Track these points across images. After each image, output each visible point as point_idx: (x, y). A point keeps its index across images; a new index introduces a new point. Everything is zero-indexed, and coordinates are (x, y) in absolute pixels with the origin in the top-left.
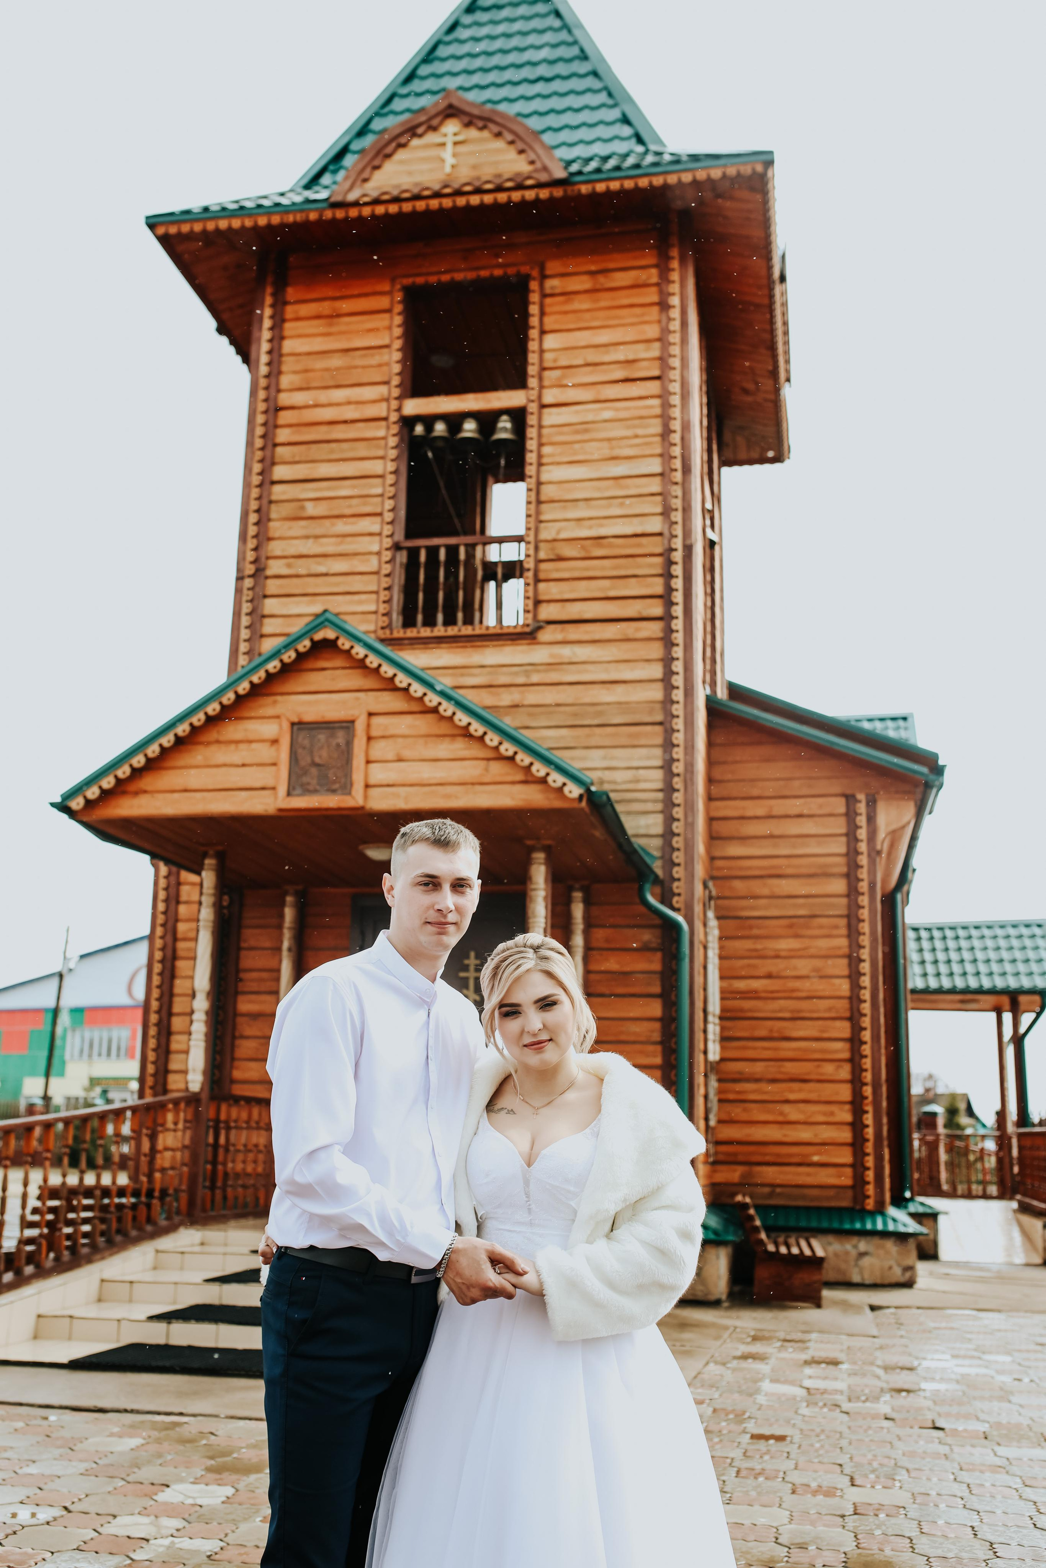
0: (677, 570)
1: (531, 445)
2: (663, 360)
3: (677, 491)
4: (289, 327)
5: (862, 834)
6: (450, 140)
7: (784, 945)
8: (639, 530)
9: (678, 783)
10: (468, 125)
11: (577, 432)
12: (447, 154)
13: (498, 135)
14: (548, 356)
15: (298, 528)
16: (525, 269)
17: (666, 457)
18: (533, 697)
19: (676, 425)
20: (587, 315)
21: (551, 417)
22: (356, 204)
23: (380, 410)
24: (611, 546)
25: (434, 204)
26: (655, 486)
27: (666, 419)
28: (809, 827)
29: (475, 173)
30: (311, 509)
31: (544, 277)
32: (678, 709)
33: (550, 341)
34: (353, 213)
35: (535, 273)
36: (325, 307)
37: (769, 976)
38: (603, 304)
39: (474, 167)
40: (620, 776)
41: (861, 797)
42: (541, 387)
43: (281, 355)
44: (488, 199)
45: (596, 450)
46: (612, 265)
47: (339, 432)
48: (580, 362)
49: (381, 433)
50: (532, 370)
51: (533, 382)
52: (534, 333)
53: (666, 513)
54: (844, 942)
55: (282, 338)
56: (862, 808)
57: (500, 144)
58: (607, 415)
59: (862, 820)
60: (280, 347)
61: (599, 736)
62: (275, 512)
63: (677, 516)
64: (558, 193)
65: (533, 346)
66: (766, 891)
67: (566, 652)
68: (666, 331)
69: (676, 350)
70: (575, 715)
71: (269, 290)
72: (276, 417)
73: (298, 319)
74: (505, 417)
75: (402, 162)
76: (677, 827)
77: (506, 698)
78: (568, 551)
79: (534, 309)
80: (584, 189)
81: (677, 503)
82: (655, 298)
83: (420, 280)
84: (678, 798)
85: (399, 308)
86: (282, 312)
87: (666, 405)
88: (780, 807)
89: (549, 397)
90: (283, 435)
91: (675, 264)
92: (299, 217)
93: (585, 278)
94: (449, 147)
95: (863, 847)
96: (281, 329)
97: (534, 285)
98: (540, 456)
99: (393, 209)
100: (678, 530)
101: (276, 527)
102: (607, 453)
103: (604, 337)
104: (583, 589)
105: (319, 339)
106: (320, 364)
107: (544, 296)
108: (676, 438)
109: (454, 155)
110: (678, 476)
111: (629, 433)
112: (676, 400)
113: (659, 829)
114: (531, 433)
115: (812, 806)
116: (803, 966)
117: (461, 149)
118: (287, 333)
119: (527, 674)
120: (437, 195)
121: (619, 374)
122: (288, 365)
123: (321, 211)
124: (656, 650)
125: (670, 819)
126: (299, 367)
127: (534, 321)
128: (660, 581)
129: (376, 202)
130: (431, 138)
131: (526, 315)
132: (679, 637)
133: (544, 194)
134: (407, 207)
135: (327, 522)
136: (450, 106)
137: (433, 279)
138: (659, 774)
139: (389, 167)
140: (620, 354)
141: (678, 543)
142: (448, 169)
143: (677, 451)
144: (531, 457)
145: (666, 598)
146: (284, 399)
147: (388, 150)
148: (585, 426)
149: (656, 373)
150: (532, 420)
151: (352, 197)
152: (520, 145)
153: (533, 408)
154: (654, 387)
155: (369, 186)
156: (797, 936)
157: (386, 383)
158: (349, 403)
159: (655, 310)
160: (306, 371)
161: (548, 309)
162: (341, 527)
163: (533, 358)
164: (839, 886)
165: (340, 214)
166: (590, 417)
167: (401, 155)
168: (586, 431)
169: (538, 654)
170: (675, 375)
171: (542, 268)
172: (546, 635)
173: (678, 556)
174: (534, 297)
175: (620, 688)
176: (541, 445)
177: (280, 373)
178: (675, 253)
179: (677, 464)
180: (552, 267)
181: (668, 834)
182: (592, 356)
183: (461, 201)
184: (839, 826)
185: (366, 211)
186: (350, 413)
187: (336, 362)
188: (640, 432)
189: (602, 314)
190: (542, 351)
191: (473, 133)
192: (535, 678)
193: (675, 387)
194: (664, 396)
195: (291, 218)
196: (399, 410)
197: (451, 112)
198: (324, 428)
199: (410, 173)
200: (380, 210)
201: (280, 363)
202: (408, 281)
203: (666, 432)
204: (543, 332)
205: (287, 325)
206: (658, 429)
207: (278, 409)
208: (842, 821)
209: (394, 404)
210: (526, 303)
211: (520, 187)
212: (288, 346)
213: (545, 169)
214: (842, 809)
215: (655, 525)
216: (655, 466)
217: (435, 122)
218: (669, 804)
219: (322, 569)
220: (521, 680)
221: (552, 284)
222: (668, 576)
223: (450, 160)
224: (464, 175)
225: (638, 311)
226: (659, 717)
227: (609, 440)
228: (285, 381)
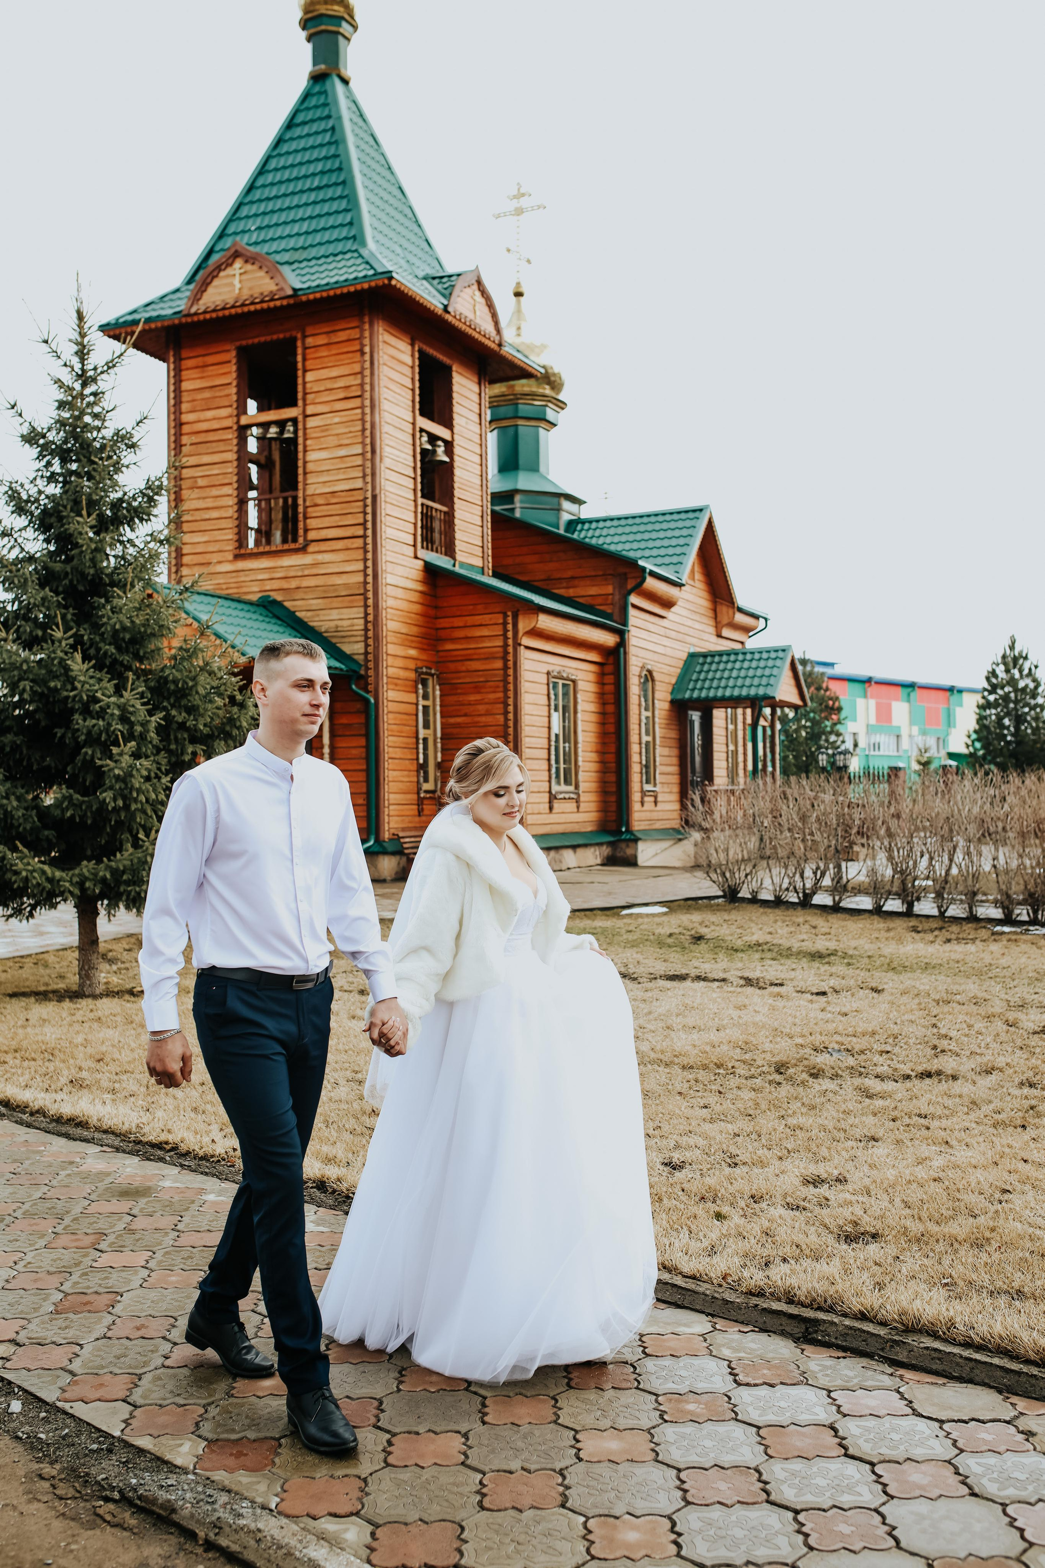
0: (369, 510)
1: (300, 440)
2: (362, 385)
3: (368, 464)
4: (185, 374)
5: (510, 634)
6: (238, 272)
7: (473, 698)
8: (352, 487)
9: (370, 626)
10: (246, 262)
11: (323, 431)
12: (236, 282)
13: (261, 267)
14: (308, 385)
15: (196, 493)
16: (294, 333)
17: (363, 444)
18: (306, 582)
19: (368, 425)
20: (326, 359)
21: (311, 423)
22: (196, 314)
23: (229, 422)
24: (339, 497)
25: (233, 311)
26: (359, 461)
27: (363, 420)
28: (485, 632)
29: (251, 293)
30: (201, 482)
31: (304, 337)
32: (370, 587)
33: (309, 377)
34: (195, 319)
35: (299, 335)
36: (199, 361)
37: (465, 715)
38: (334, 352)
39: (251, 289)
40: (345, 623)
41: (509, 613)
42: (305, 405)
43: (181, 392)
44: (258, 307)
45: (332, 441)
46: (337, 328)
47: (212, 437)
48: (322, 388)
49: (230, 436)
50: (300, 395)
51: (300, 403)
52: (300, 373)
53: (364, 476)
54: (501, 695)
55: (181, 381)
56: (510, 620)
57: (262, 273)
58: (337, 420)
59: (510, 627)
60: (180, 387)
61: (336, 602)
62: (185, 484)
63: (369, 479)
64: (292, 301)
65: (300, 381)
66: (464, 668)
67: (320, 557)
68: (363, 369)
69: (367, 380)
70: (325, 591)
71: (171, 353)
72: (181, 429)
73: (187, 369)
74: (290, 423)
75: (216, 287)
76: (370, 649)
77: (293, 584)
78: (320, 501)
79: (299, 358)
80: (304, 298)
81: (368, 471)
82: (358, 347)
83: (244, 343)
84: (370, 634)
85: (234, 361)
86: (180, 365)
87: (363, 414)
88: (470, 620)
89: (310, 410)
90: (185, 440)
91: (367, 326)
92: (170, 323)
93: (324, 336)
94: (237, 277)
95: (510, 642)
96: (180, 376)
97: (299, 344)
98: (305, 446)
99: (214, 315)
100: (369, 487)
101: (185, 494)
102: (336, 443)
103: (334, 372)
104: (327, 522)
105: (198, 381)
106: (200, 396)
107: (305, 348)
108: (368, 433)
109: (240, 282)
110: (369, 455)
111: (347, 430)
112: (368, 410)
113: (362, 651)
114: (300, 433)
115: (486, 619)
116: (482, 708)
117: (244, 277)
118: (183, 378)
119: (302, 570)
120: (233, 307)
121: (342, 395)
122: (185, 397)
123: (180, 319)
124: (359, 554)
125: (367, 646)
126: (189, 399)
127: (300, 365)
128: (362, 515)
129: (205, 312)
130: (229, 271)
131: (295, 363)
132: (370, 547)
133: (285, 302)
134: (221, 314)
135: (208, 489)
136: (236, 251)
137: (250, 342)
138: (362, 621)
139: (211, 290)
140: (341, 383)
141: (369, 494)
142: (237, 291)
143: (368, 441)
144: (300, 448)
145: (364, 524)
146: (185, 418)
147: (209, 280)
148: (325, 428)
149: (359, 393)
150: (300, 426)
151: (193, 310)
152: (271, 274)
153: (300, 418)
154: (357, 402)
155: (201, 302)
156: (479, 693)
157: (231, 406)
158: (214, 419)
159: (358, 354)
160: (194, 401)
161: (308, 357)
162: (215, 492)
163: (300, 388)
164: (499, 664)
165: (189, 320)
166: (328, 422)
167: (216, 282)
168: (327, 430)
169: (307, 559)
170: (367, 395)
171: (303, 332)
172: (312, 548)
173: (369, 502)
174: (300, 351)
175: (344, 576)
176: (305, 439)
177: (181, 402)
178: (366, 319)
179: (369, 448)
180: (309, 330)
181: (366, 653)
182: (329, 385)
183: (246, 309)
184: (499, 631)
185: (201, 317)
186: (215, 425)
187: (207, 394)
188: (352, 429)
189: (333, 358)
190: (304, 383)
191: (249, 267)
192: (306, 572)
193: (367, 403)
194: (362, 407)
195: (166, 324)
196: (238, 422)
197: (236, 255)
198: (203, 435)
199: (220, 294)
200: (208, 316)
201: (180, 397)
202: (238, 344)
203: (364, 430)
204: (305, 371)
205: (184, 373)
206: (360, 428)
207: (181, 424)
208: (501, 627)
209: (235, 419)
210: (295, 355)
211: (272, 300)
212: (185, 386)
213: (282, 289)
214: (501, 621)
215: (359, 484)
216: (358, 449)
217: (230, 261)
218: (367, 638)
219: (207, 517)
220: (300, 574)
221: (310, 341)
222: (365, 513)
223: (238, 286)
224: (246, 294)
225: (350, 355)
226: (362, 591)
227: (337, 435)
228: (185, 407)
